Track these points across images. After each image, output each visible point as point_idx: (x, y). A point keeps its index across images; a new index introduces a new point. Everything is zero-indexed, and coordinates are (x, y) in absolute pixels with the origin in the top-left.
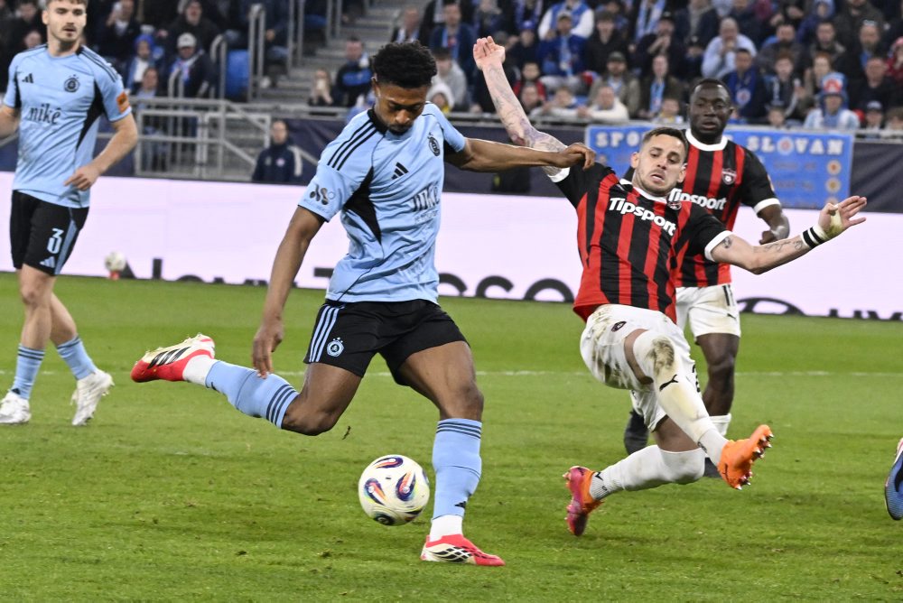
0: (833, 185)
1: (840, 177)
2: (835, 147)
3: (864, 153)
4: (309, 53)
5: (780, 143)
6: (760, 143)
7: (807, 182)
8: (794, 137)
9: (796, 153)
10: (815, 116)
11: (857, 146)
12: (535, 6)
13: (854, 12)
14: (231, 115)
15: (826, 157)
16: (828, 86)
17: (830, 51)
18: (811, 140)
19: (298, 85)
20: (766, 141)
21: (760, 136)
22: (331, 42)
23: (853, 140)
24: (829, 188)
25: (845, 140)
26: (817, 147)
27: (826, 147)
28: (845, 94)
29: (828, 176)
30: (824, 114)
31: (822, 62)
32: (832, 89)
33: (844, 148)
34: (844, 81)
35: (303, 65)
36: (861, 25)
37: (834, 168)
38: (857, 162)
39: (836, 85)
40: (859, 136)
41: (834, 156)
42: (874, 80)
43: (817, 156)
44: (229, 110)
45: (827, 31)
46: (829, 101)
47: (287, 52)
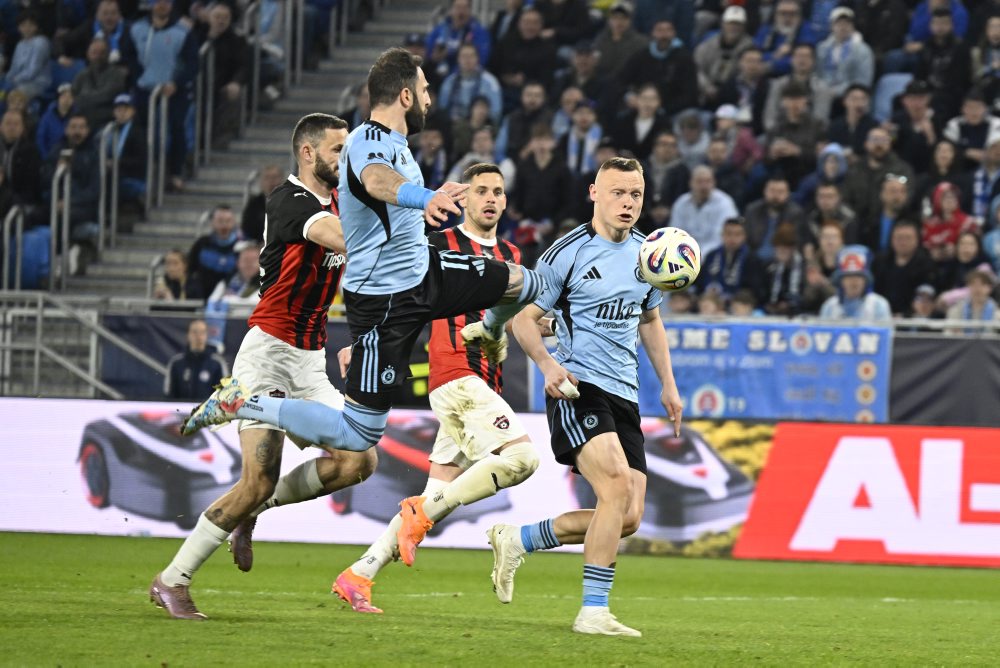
0: (866, 395)
1: (874, 383)
2: (868, 344)
3: (905, 352)
4: (125, 229)
5: (794, 340)
6: (767, 340)
7: (831, 391)
8: (813, 331)
9: (814, 352)
10: (832, 304)
11: (897, 342)
12: (436, 161)
13: (874, 164)
14: (50, 313)
15: (856, 356)
16: (847, 263)
17: (836, 217)
18: (836, 335)
19: (114, 271)
20: (775, 336)
21: (767, 330)
22: (152, 215)
23: (892, 334)
24: (860, 397)
25: (882, 334)
26: (844, 344)
27: (855, 343)
28: (868, 273)
29: (858, 382)
30: (842, 301)
31: (831, 234)
32: (853, 268)
33: (881, 345)
34: (868, 256)
35: (119, 244)
36: (883, 180)
37: (867, 371)
38: (898, 363)
39: (858, 263)
40: (900, 329)
41: (867, 356)
42: (905, 255)
43: (844, 355)
44: (48, 304)
45: (829, 196)
46: (847, 283)
47: (98, 229)
